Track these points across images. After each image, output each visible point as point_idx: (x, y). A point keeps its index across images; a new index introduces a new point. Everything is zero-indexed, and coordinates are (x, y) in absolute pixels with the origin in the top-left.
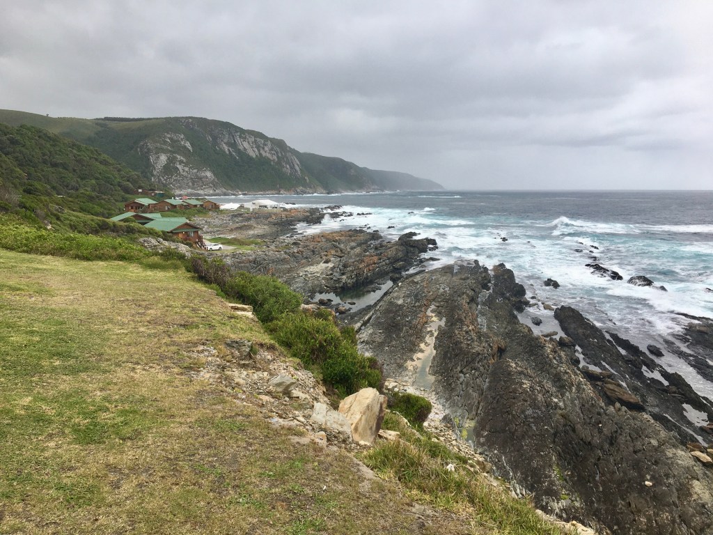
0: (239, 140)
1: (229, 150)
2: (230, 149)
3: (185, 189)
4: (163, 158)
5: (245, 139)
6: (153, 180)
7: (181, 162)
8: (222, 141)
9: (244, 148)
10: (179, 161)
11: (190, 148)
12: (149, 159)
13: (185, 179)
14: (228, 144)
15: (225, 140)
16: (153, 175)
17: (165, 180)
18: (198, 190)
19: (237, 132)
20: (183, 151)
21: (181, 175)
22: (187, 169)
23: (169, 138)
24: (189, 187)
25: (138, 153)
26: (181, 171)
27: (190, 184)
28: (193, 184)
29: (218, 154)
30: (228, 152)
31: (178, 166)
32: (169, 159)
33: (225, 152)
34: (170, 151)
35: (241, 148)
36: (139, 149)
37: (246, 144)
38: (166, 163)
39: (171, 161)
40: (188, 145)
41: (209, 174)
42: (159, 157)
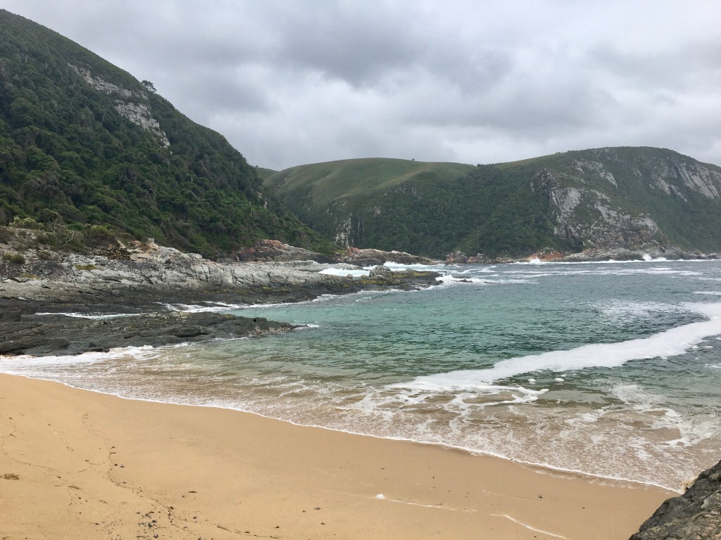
0: (685, 174)
1: (670, 188)
2: (673, 187)
3: (614, 247)
4: (574, 195)
5: (695, 172)
6: (556, 232)
7: (604, 202)
8: (659, 175)
9: (696, 185)
10: (600, 200)
11: (614, 183)
12: (549, 197)
13: (612, 229)
14: (669, 180)
15: (664, 175)
16: (556, 224)
17: (578, 231)
18: (634, 250)
19: (682, 162)
20: (604, 186)
21: (605, 224)
22: (613, 214)
23: (582, 167)
24: (621, 245)
25: (530, 190)
26: (605, 216)
27: (621, 239)
28: (626, 240)
29: (654, 195)
30: (669, 193)
31: (600, 208)
32: (583, 196)
33: (663, 191)
34: (586, 185)
35: (690, 185)
36: (532, 184)
37: (697, 180)
38: (579, 203)
39: (587, 200)
40: (610, 178)
41: (649, 223)
42: (566, 194)
